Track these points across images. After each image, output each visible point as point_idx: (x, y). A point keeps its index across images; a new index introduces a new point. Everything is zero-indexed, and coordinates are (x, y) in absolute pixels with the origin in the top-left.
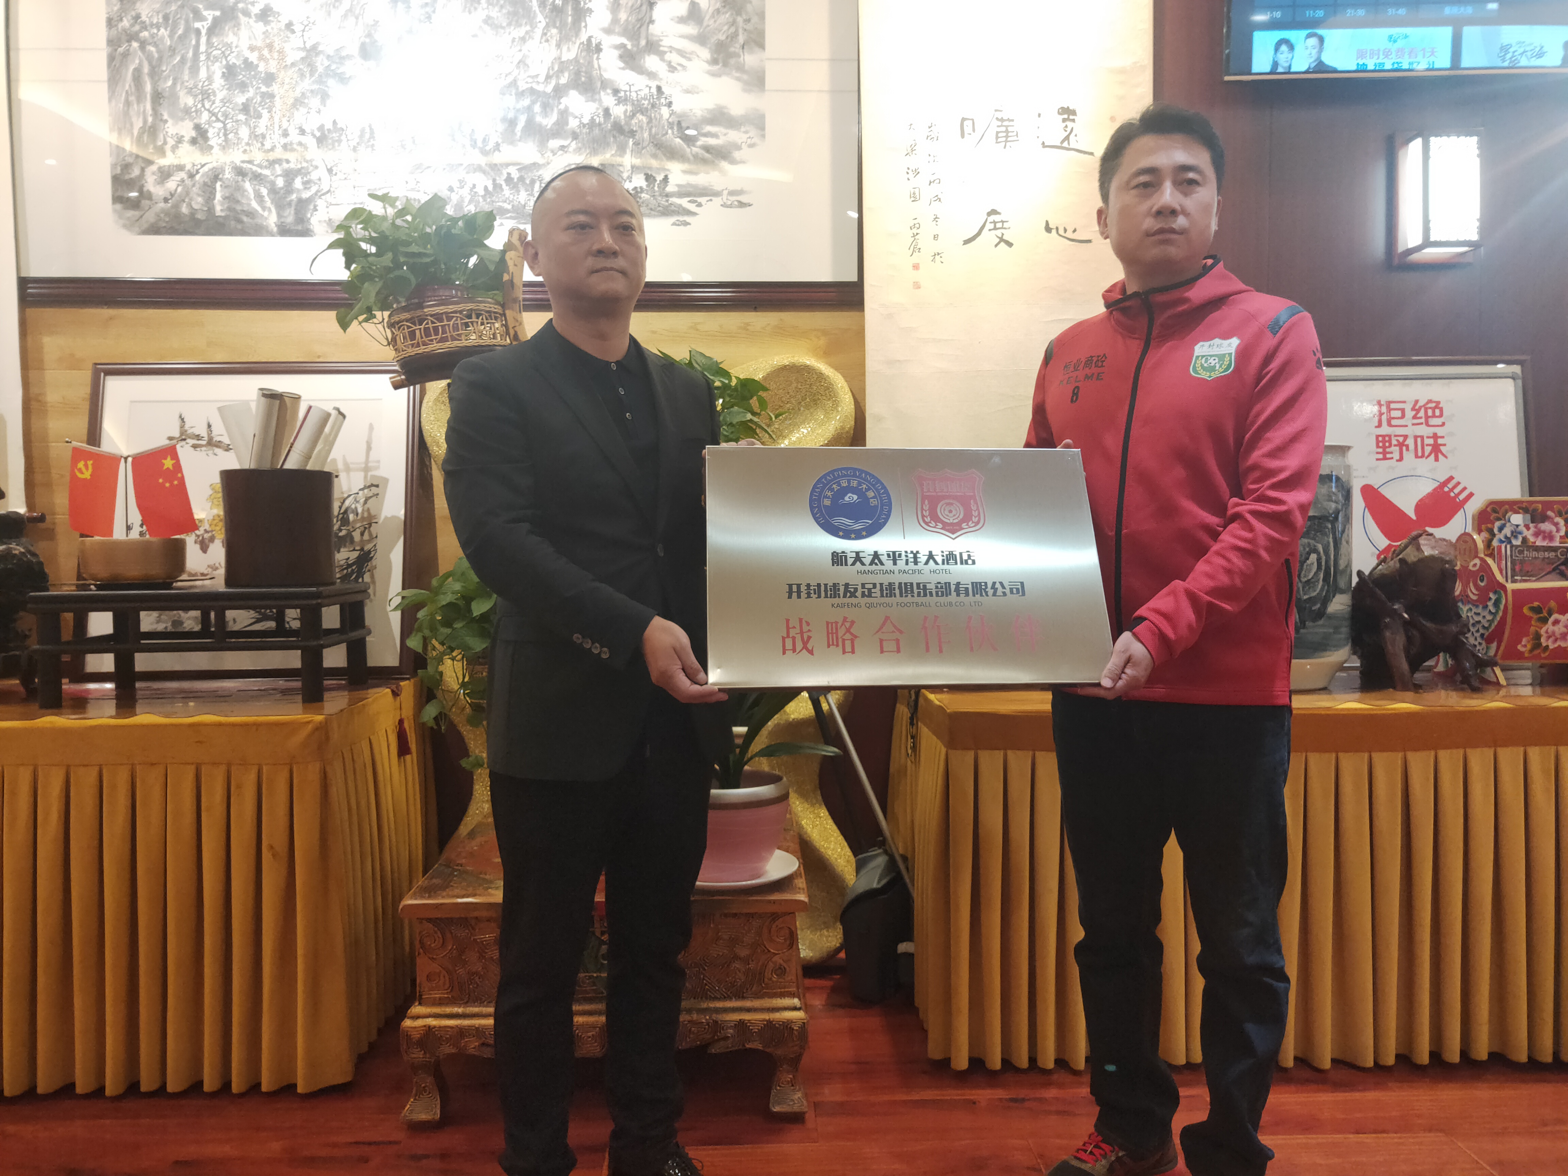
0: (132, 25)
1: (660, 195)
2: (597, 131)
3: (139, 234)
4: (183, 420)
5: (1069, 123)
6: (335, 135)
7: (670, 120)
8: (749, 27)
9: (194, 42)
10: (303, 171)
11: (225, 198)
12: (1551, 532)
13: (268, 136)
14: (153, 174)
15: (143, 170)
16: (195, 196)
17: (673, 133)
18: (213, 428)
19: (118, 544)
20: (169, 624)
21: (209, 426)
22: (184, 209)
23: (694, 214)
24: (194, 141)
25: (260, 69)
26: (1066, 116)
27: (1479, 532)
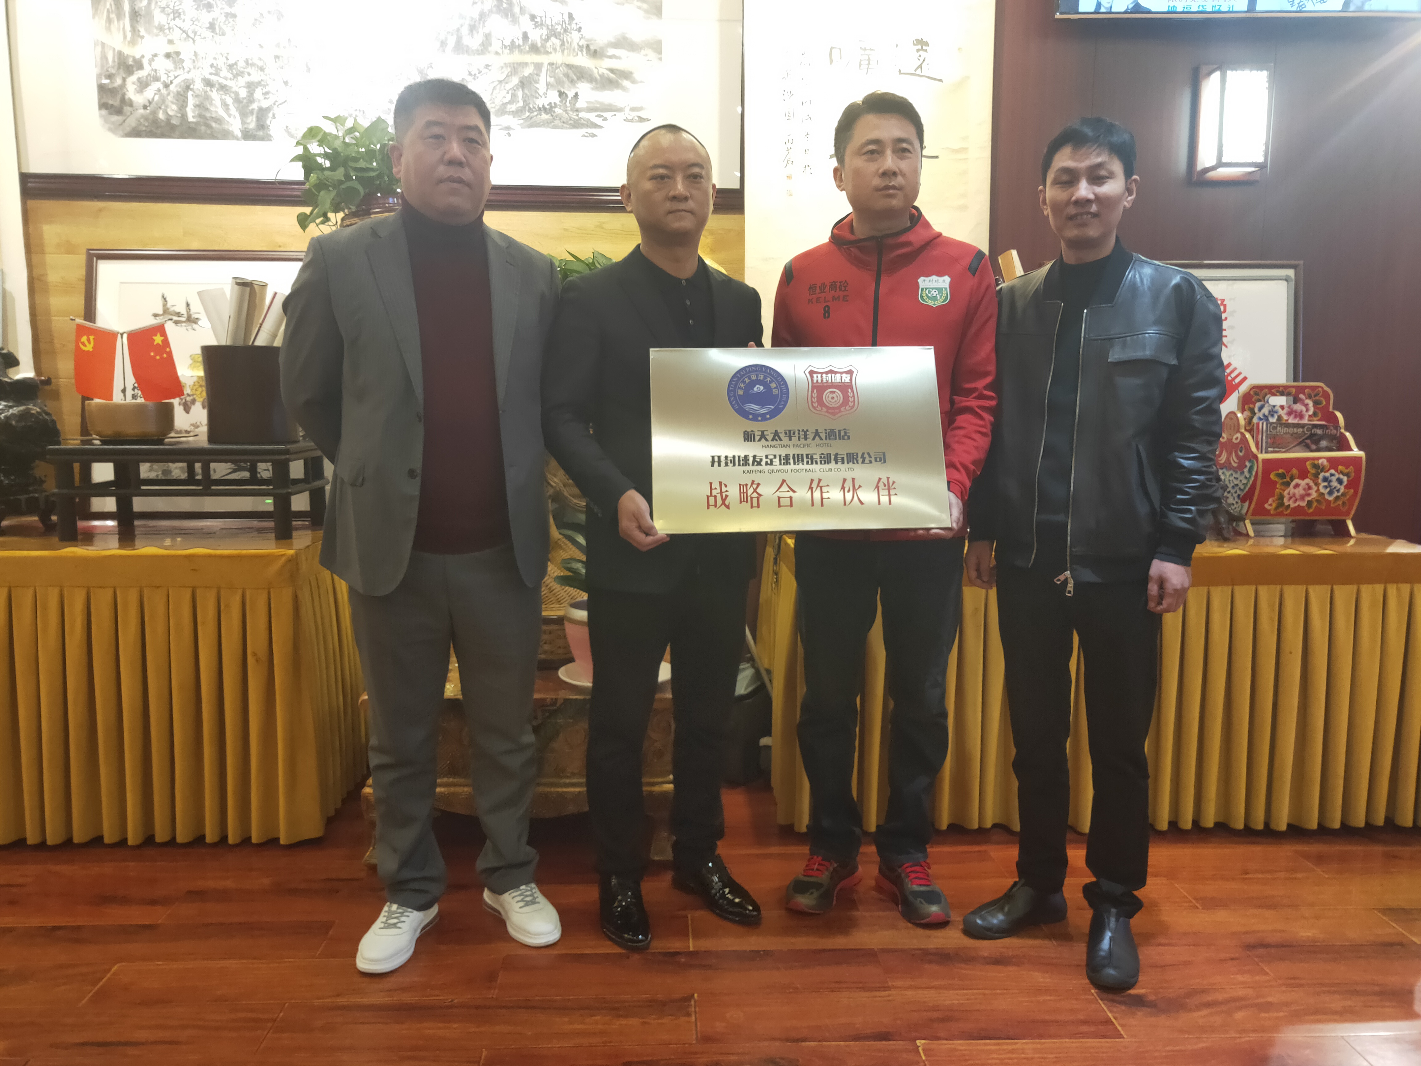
1: (572, 110)
3: (123, 137)
4: (165, 299)
5: (921, 53)
7: (580, 44)
10: (263, 83)
11: (196, 106)
12: (1301, 412)
13: (230, 53)
14: (134, 83)
15: (124, 79)
16: (170, 104)
17: (582, 54)
18: (191, 307)
19: (119, 406)
20: (160, 473)
21: (188, 305)
22: (161, 116)
23: (600, 127)
26: (919, 47)
27: (1243, 411)
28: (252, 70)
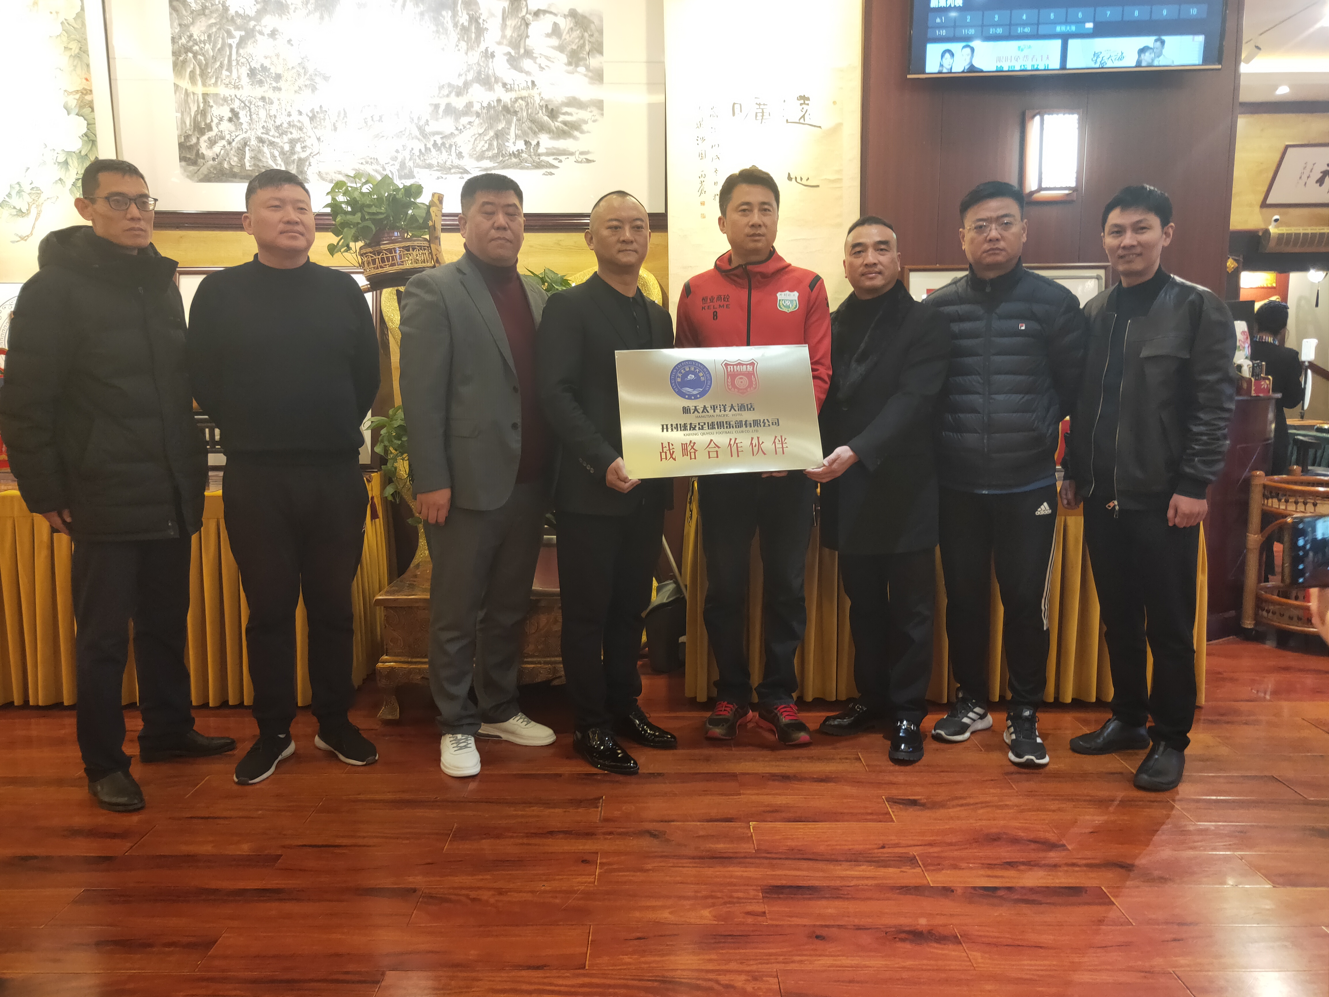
0: (188, 42)
1: (535, 155)
2: (492, 112)
3: (197, 182)
5: (804, 106)
6: (322, 115)
7: (541, 104)
8: (593, 40)
9: (228, 53)
10: (301, 139)
11: (252, 158)
13: (278, 116)
14: (205, 141)
15: (198, 139)
16: (232, 157)
17: (543, 113)
22: (226, 165)
23: (557, 167)
24: (230, 120)
25: (271, 71)
26: (802, 101)
28: (294, 131)
